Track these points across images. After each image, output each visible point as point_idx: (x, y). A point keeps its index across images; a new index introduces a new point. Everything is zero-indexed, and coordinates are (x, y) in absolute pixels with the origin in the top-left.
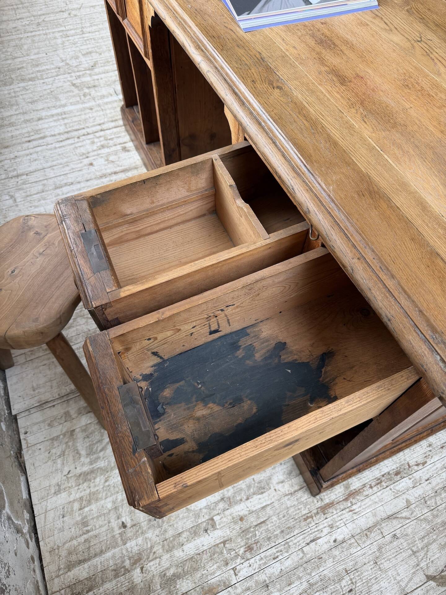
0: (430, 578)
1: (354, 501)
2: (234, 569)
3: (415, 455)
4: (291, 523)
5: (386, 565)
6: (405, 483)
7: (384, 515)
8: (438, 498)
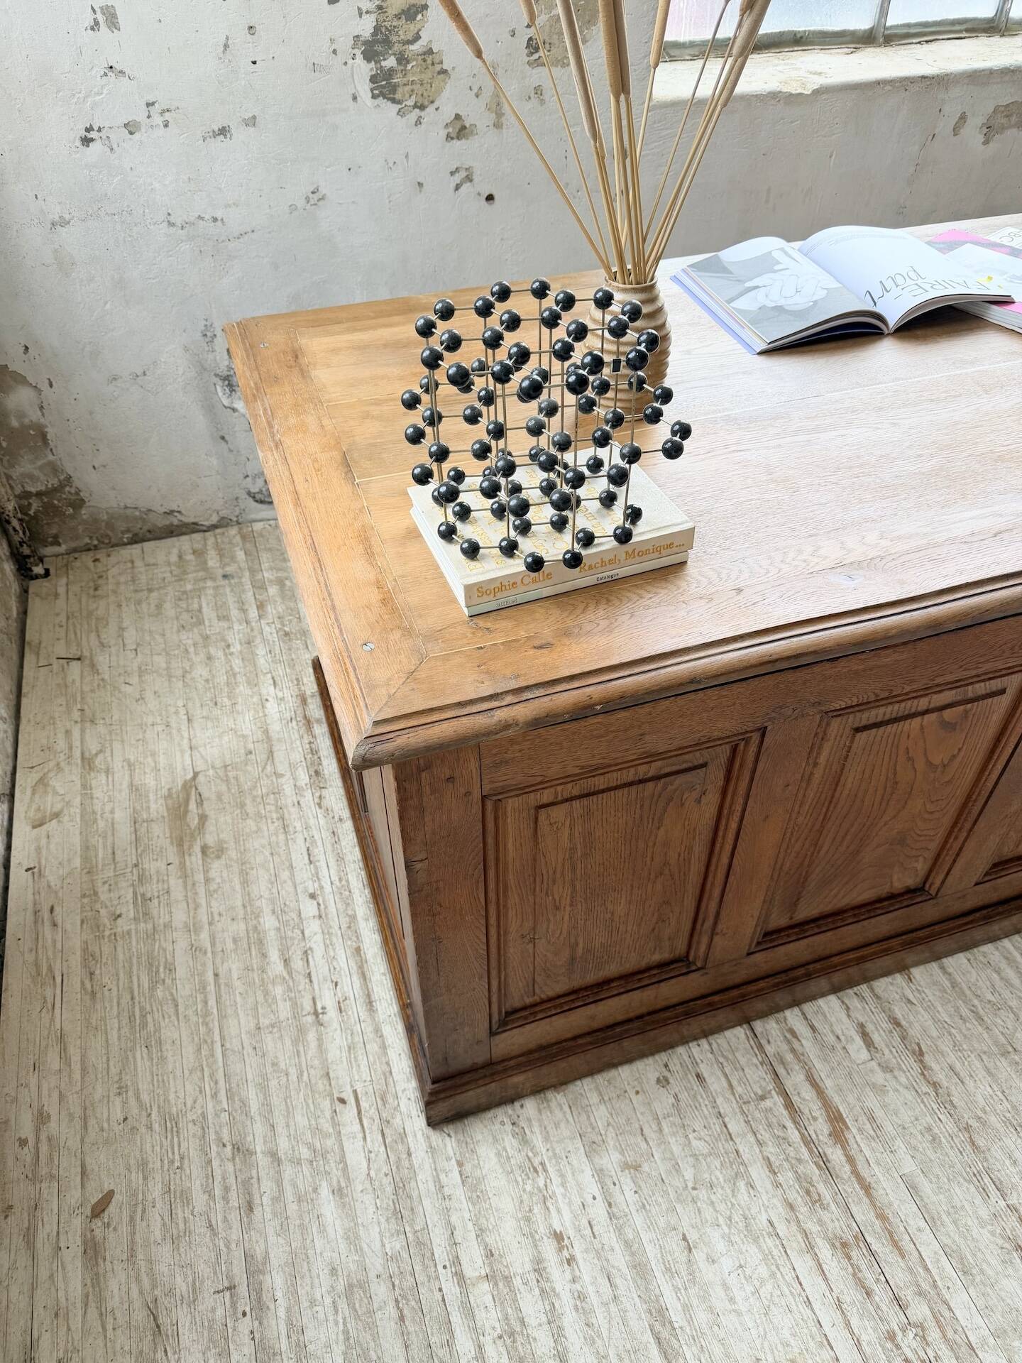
0: (196, 775)
1: (301, 724)
2: (273, 623)
3: (333, 799)
4: (298, 668)
5: (226, 738)
6: (303, 777)
7: (275, 749)
8: (273, 808)
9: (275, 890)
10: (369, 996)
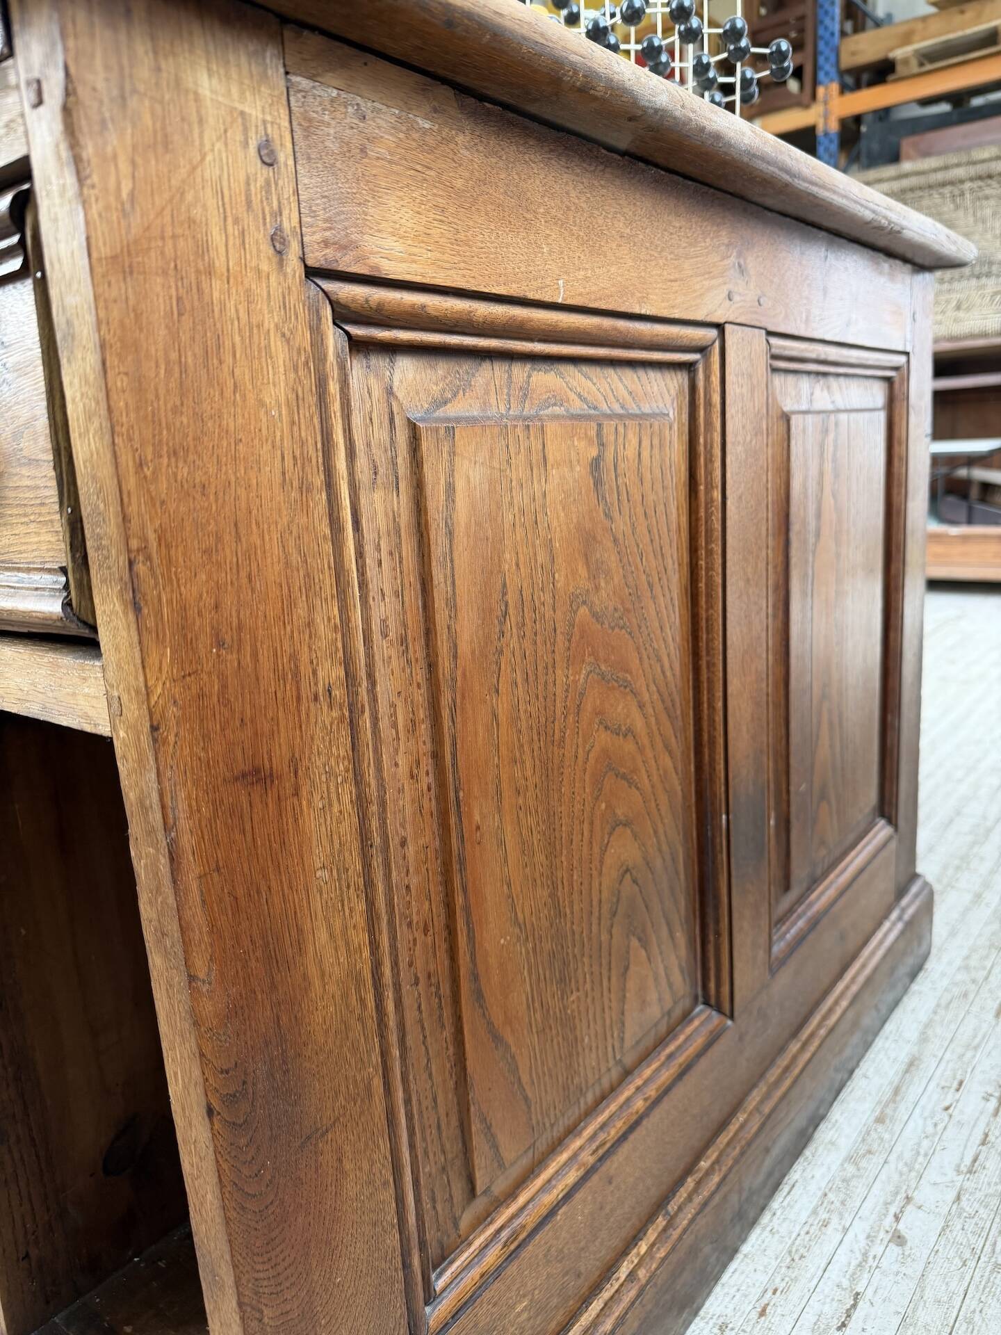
9: (971, 1303)
10: (907, 1071)
